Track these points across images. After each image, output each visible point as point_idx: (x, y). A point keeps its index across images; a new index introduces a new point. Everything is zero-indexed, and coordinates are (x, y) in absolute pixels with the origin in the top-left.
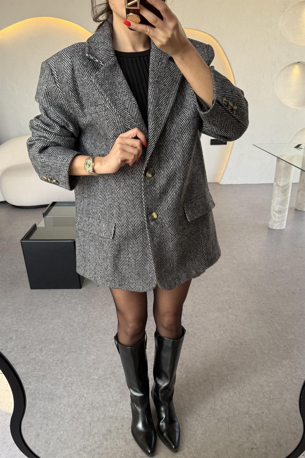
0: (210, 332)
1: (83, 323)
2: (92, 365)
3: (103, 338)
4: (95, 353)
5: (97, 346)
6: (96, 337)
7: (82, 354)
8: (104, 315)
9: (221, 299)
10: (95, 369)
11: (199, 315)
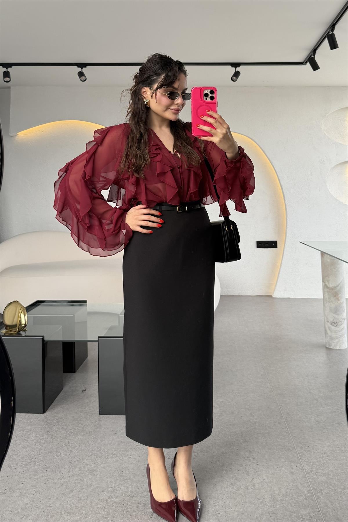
0: (207, 472)
1: (30, 456)
2: (20, 510)
3: (50, 477)
4: (31, 496)
5: (38, 486)
6: (41, 475)
7: (12, 496)
8: (64, 447)
9: (235, 430)
10: (22, 516)
11: (198, 451)
